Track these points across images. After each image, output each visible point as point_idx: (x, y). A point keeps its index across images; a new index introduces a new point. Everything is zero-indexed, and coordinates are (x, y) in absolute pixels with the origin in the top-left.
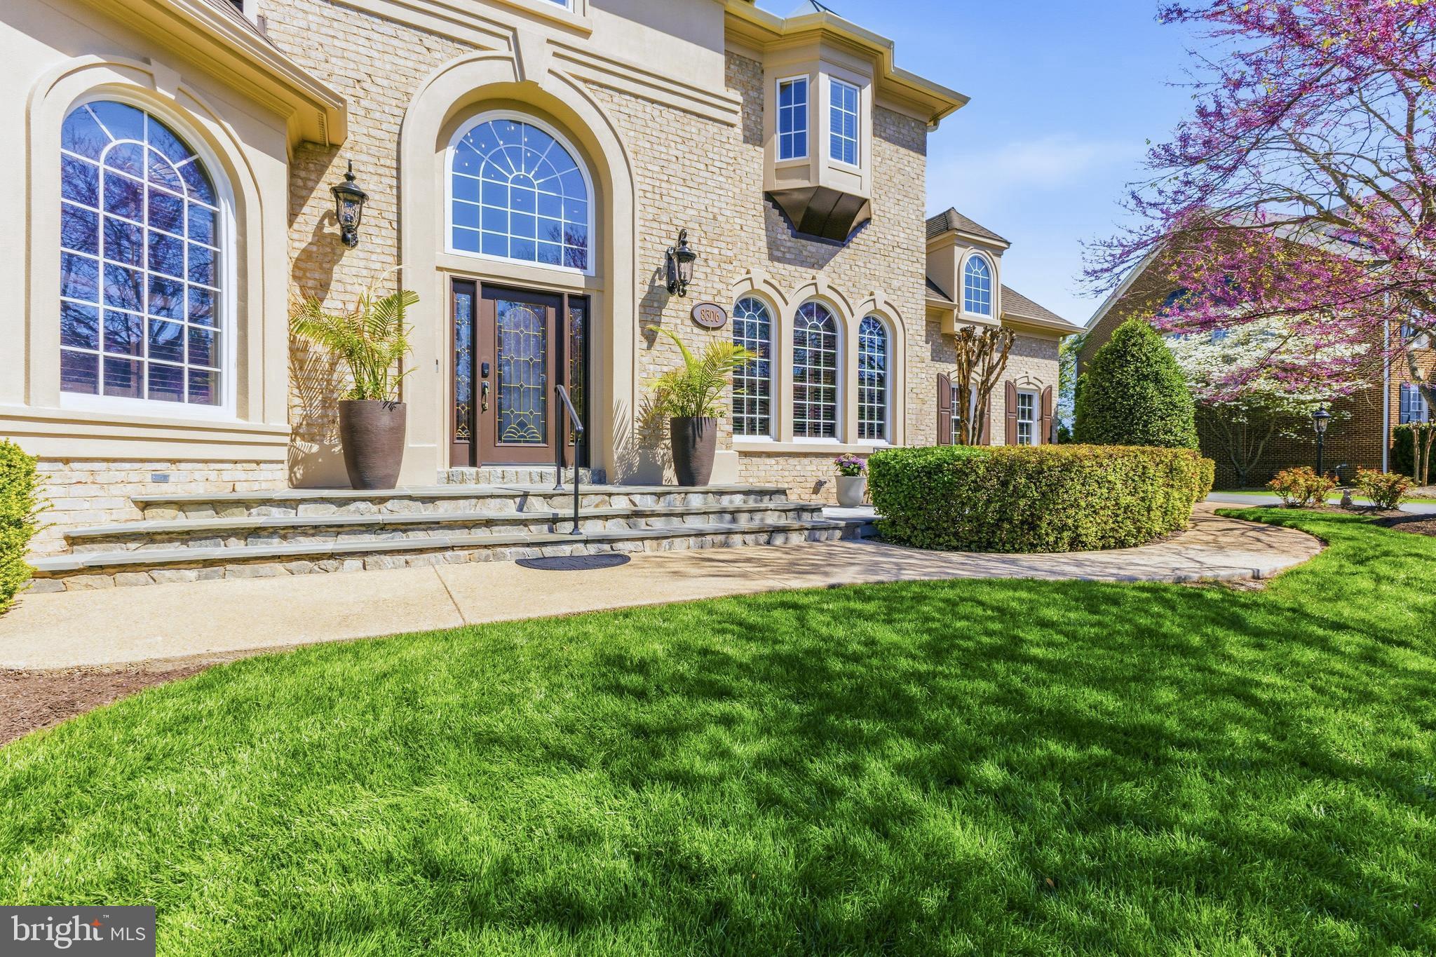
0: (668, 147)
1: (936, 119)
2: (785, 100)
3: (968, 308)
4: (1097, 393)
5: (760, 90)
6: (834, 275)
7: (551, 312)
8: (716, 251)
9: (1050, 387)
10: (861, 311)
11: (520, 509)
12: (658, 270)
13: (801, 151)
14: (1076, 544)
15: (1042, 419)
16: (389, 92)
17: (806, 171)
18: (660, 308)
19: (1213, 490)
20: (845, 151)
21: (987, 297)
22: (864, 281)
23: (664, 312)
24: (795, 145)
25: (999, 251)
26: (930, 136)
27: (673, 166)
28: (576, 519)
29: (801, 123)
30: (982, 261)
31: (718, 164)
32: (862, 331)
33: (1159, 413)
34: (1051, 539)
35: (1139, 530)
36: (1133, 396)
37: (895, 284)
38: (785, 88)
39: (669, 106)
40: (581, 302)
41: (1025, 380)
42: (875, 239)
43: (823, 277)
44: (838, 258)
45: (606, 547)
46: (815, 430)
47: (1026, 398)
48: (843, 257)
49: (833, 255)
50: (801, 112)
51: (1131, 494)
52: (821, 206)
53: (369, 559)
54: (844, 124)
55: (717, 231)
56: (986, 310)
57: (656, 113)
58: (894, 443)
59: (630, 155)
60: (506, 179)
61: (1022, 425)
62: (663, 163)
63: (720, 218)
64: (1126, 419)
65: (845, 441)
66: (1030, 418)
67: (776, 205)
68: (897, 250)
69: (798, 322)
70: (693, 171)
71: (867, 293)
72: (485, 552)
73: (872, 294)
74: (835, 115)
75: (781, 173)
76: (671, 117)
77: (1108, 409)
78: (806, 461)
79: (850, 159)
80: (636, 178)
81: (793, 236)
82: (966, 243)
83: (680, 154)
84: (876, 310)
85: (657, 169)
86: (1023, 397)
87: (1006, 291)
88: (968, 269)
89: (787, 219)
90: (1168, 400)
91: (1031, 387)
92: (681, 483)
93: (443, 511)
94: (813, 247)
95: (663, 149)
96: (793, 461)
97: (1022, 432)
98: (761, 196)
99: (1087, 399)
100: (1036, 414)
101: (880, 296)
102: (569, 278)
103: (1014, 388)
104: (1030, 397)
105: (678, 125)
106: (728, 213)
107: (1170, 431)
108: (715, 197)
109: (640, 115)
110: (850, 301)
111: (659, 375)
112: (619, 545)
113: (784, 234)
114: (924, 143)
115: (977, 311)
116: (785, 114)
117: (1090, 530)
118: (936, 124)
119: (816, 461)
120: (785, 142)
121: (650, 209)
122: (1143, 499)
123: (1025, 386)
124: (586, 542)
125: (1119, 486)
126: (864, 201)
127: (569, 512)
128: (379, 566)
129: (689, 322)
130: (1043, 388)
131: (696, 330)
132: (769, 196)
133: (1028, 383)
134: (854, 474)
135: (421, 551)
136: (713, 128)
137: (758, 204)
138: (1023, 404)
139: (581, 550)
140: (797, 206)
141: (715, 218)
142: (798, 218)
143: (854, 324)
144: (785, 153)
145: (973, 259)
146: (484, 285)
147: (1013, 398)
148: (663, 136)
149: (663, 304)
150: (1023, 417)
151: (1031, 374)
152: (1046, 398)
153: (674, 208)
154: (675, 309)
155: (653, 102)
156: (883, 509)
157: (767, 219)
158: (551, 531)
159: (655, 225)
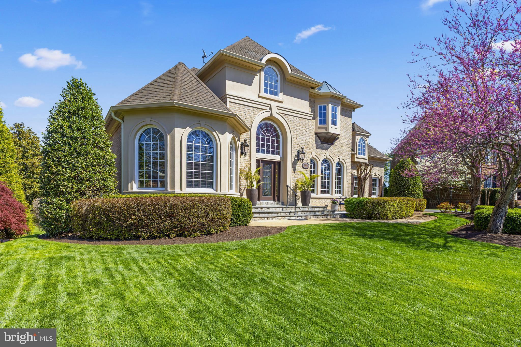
0: (298, 127)
1: (354, 109)
2: (320, 110)
3: (359, 154)
4: (395, 179)
5: (314, 107)
6: (330, 152)
7: (273, 165)
8: (307, 150)
9: (382, 177)
10: (336, 161)
11: (282, 210)
12: (296, 155)
13: (324, 123)
14: (387, 218)
15: (379, 186)
16: (249, 122)
17: (326, 128)
18: (296, 164)
19: (426, 208)
20: (335, 123)
21: (364, 150)
22: (337, 154)
23: (297, 165)
24: (323, 121)
25: (368, 137)
26: (353, 113)
27: (299, 131)
28: (295, 212)
29: (324, 116)
30: (363, 140)
31: (308, 129)
32: (336, 166)
33: (412, 186)
34: (382, 217)
35: (400, 216)
36: (405, 180)
37: (344, 154)
38: (320, 107)
39: (298, 117)
40: (279, 163)
41: (375, 175)
42: (339, 142)
43: (328, 152)
44: (331, 148)
45: (300, 217)
46: (325, 192)
47: (375, 180)
48: (332, 147)
49: (330, 147)
50: (324, 114)
51: (398, 208)
52: (328, 136)
53: (268, 218)
54: (335, 116)
55: (308, 145)
56: (364, 154)
57: (296, 119)
58: (343, 195)
59: (291, 129)
60: (265, 136)
61: (373, 188)
62: (297, 130)
63: (308, 142)
64: (403, 187)
65: (332, 195)
66: (376, 186)
67: (317, 136)
68: (345, 145)
69: (322, 165)
70: (303, 132)
71: (337, 156)
72: (283, 218)
73: (339, 157)
74: (333, 114)
75: (319, 128)
76: (299, 120)
77: (398, 184)
78: (323, 200)
79: (335, 125)
80: (292, 135)
81: (321, 143)
82: (359, 135)
83: (300, 128)
84: (340, 161)
85: (296, 132)
86: (374, 179)
87: (370, 147)
88: (359, 142)
89: (320, 139)
90: (415, 182)
91: (376, 177)
92: (303, 205)
93: (271, 210)
94: (326, 145)
95: (297, 127)
96: (320, 200)
97: (373, 191)
98: (314, 134)
99: (392, 181)
100: (378, 185)
101: (341, 157)
102: (276, 158)
103: (371, 177)
104: (376, 180)
105: (300, 121)
106: (310, 141)
107: (415, 191)
108: (307, 137)
109: (293, 120)
110: (334, 159)
111: (296, 180)
112: (302, 217)
113: (319, 143)
114: (351, 116)
115: (361, 154)
116: (320, 113)
117: (390, 215)
118: (354, 110)
119: (325, 200)
120: (320, 120)
121: (294, 142)
122: (401, 209)
123: (375, 176)
124: (297, 216)
125: (396, 206)
126: (339, 135)
127: (294, 211)
128: (269, 220)
129: (302, 168)
130: (380, 177)
131: (303, 169)
132: (316, 134)
133: (376, 176)
134: (336, 203)
135: (274, 217)
136: (307, 121)
137: (314, 136)
138: (374, 182)
139: (297, 218)
140: (322, 137)
141: (307, 142)
142: (322, 139)
143: (334, 165)
144: (320, 123)
145: (361, 139)
146: (261, 160)
147: (371, 180)
148: (297, 124)
149: (297, 163)
150: (374, 186)
151: (377, 173)
152: (380, 180)
153: (299, 141)
154: (299, 164)
155: (295, 116)
156: (347, 211)
157: (316, 139)
158: (290, 214)
159: (295, 145)
